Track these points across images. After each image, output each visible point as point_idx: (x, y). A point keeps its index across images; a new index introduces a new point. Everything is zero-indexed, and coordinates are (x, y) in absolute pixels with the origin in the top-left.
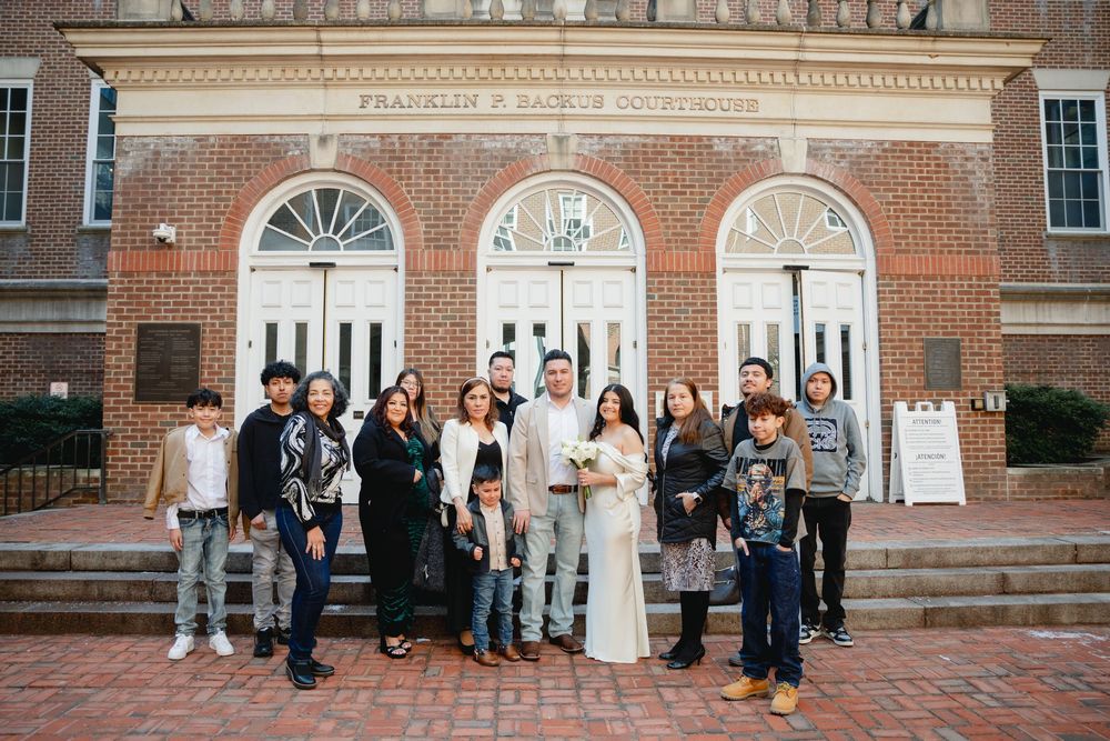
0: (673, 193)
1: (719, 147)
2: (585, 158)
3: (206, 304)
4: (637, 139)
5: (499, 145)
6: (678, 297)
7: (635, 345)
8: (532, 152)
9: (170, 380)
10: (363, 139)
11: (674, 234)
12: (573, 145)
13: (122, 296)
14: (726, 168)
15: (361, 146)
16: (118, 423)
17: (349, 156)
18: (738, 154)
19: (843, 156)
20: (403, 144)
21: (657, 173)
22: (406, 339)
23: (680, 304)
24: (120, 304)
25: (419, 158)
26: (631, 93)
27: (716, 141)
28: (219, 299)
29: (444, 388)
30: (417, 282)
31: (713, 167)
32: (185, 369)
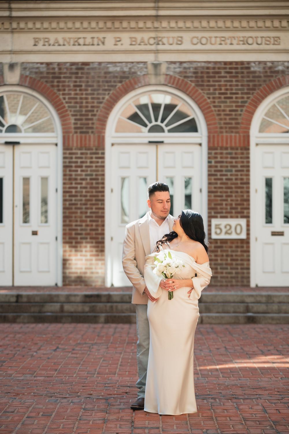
0: (225, 98)
1: (254, 68)
2: (171, 76)
4: (203, 64)
5: (118, 69)
6: (226, 162)
7: (201, 191)
8: (139, 73)
10: (36, 66)
11: (225, 124)
12: (163, 69)
14: (259, 81)
15: (34, 70)
17: (27, 76)
18: (266, 72)
20: (60, 69)
21: (214, 86)
22: (64, 188)
23: (227, 167)
25: (70, 78)
26: (200, 35)
27: (253, 64)
30: (70, 154)
31: (250, 81)
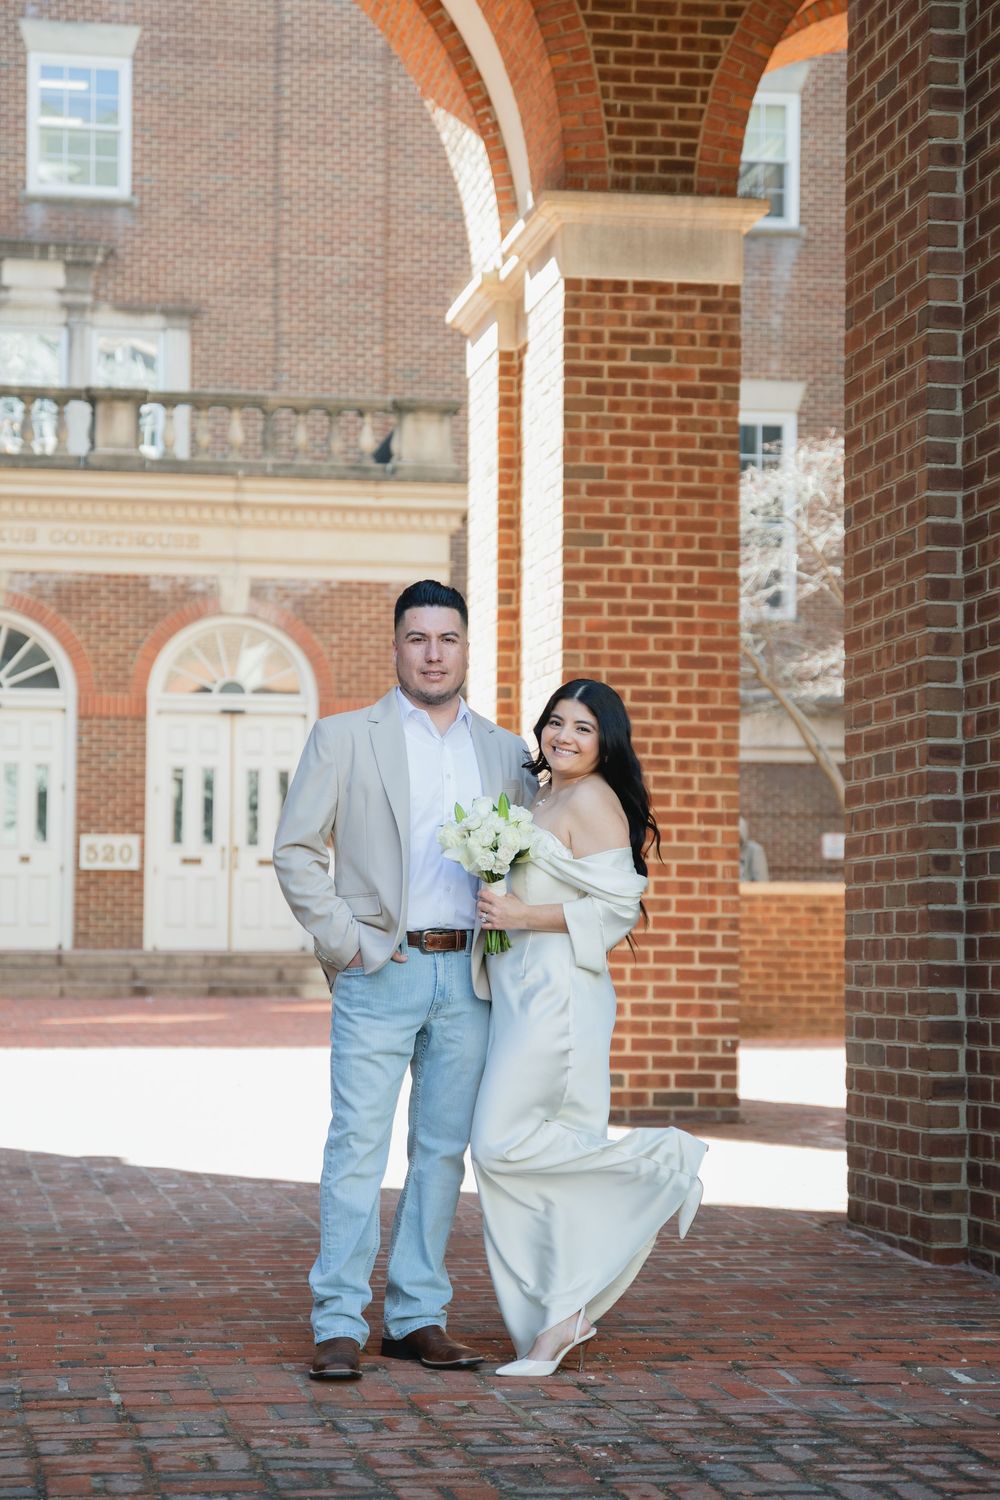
0: (107, 633)
1: (155, 586)
4: (70, 577)
6: (107, 741)
7: (64, 786)
11: (105, 676)
14: (163, 607)
18: (176, 593)
19: (287, 596)
21: (89, 612)
23: (108, 748)
26: (65, 527)
27: (154, 580)
31: (149, 607)
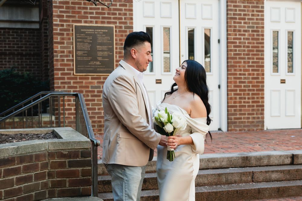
3: (115, 14)
9: (97, 60)
13: (62, 7)
16: (64, 87)
22: (227, 39)
24: (61, 12)
28: (123, 12)
29: (249, 66)
32: (106, 53)
